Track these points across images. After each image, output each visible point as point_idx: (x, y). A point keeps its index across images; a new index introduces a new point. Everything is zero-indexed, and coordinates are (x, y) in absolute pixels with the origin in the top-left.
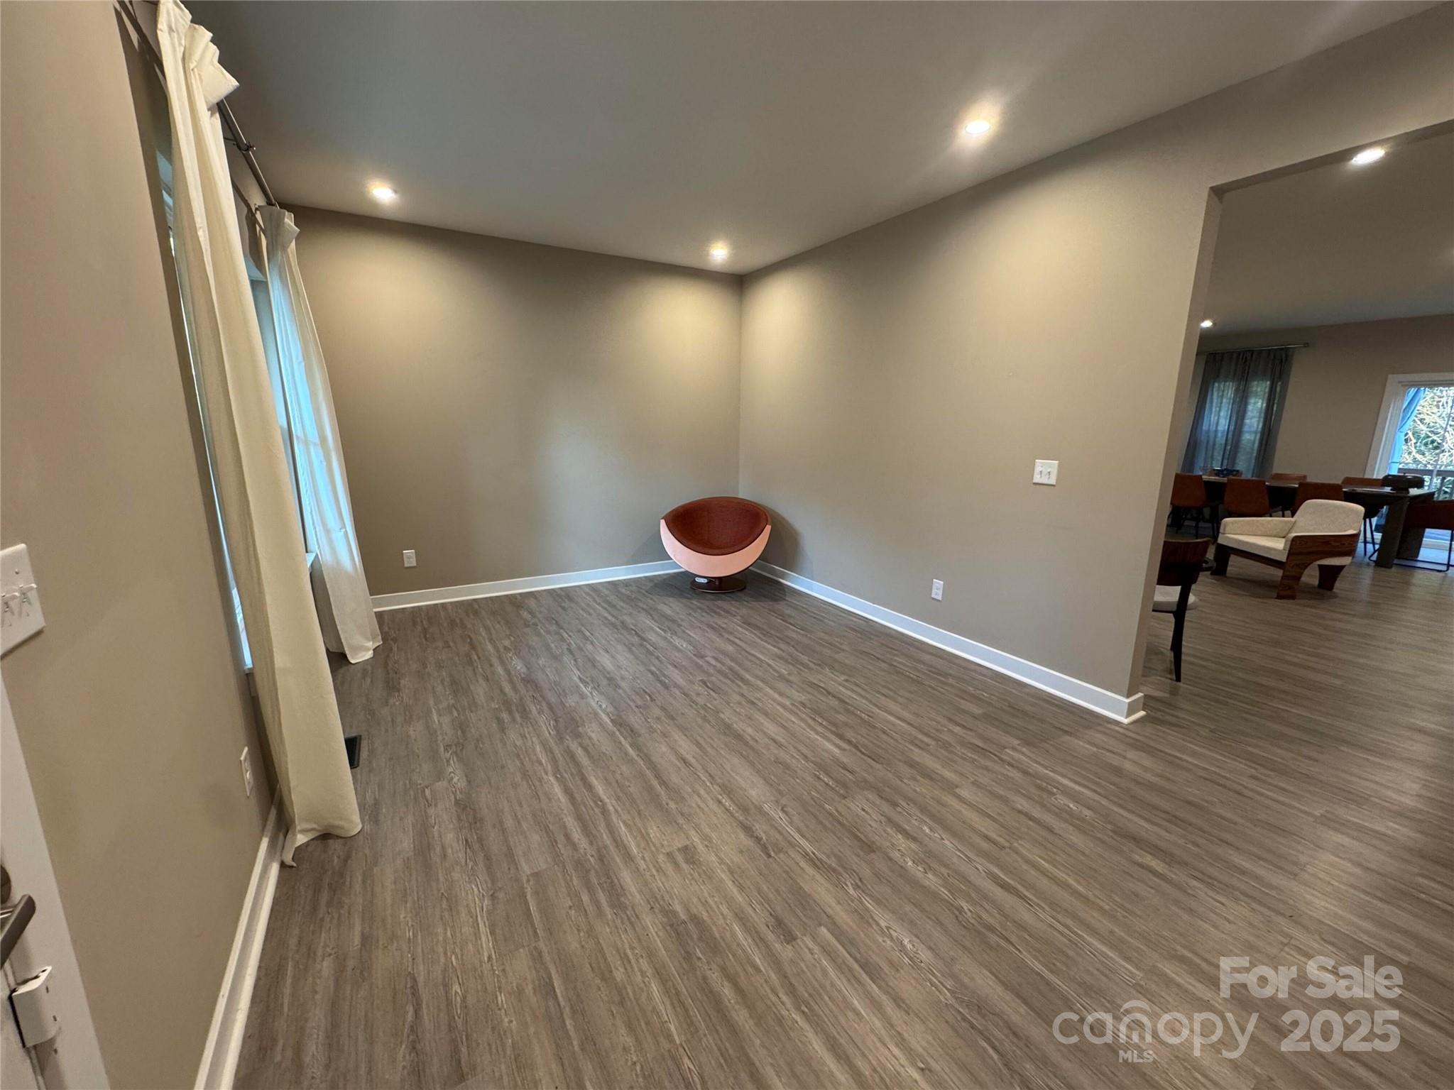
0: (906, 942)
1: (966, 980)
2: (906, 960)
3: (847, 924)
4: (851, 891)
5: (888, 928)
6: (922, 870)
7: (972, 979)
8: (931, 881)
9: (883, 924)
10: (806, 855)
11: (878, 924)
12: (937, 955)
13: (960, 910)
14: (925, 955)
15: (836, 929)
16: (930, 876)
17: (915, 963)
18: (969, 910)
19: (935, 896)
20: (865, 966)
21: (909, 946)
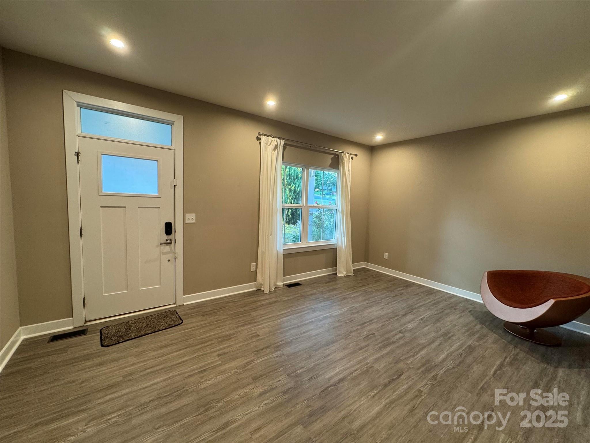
0: (209, 382)
1: (189, 395)
2: (202, 381)
3: (221, 368)
4: (234, 371)
5: (216, 378)
6: (241, 394)
7: (189, 397)
8: (235, 396)
9: (218, 377)
10: (253, 360)
11: (218, 376)
12: (201, 389)
13: (218, 402)
14: (203, 386)
15: (220, 365)
16: (237, 396)
17: (200, 383)
18: (217, 405)
19: (227, 395)
20: (204, 370)
21: (208, 382)
